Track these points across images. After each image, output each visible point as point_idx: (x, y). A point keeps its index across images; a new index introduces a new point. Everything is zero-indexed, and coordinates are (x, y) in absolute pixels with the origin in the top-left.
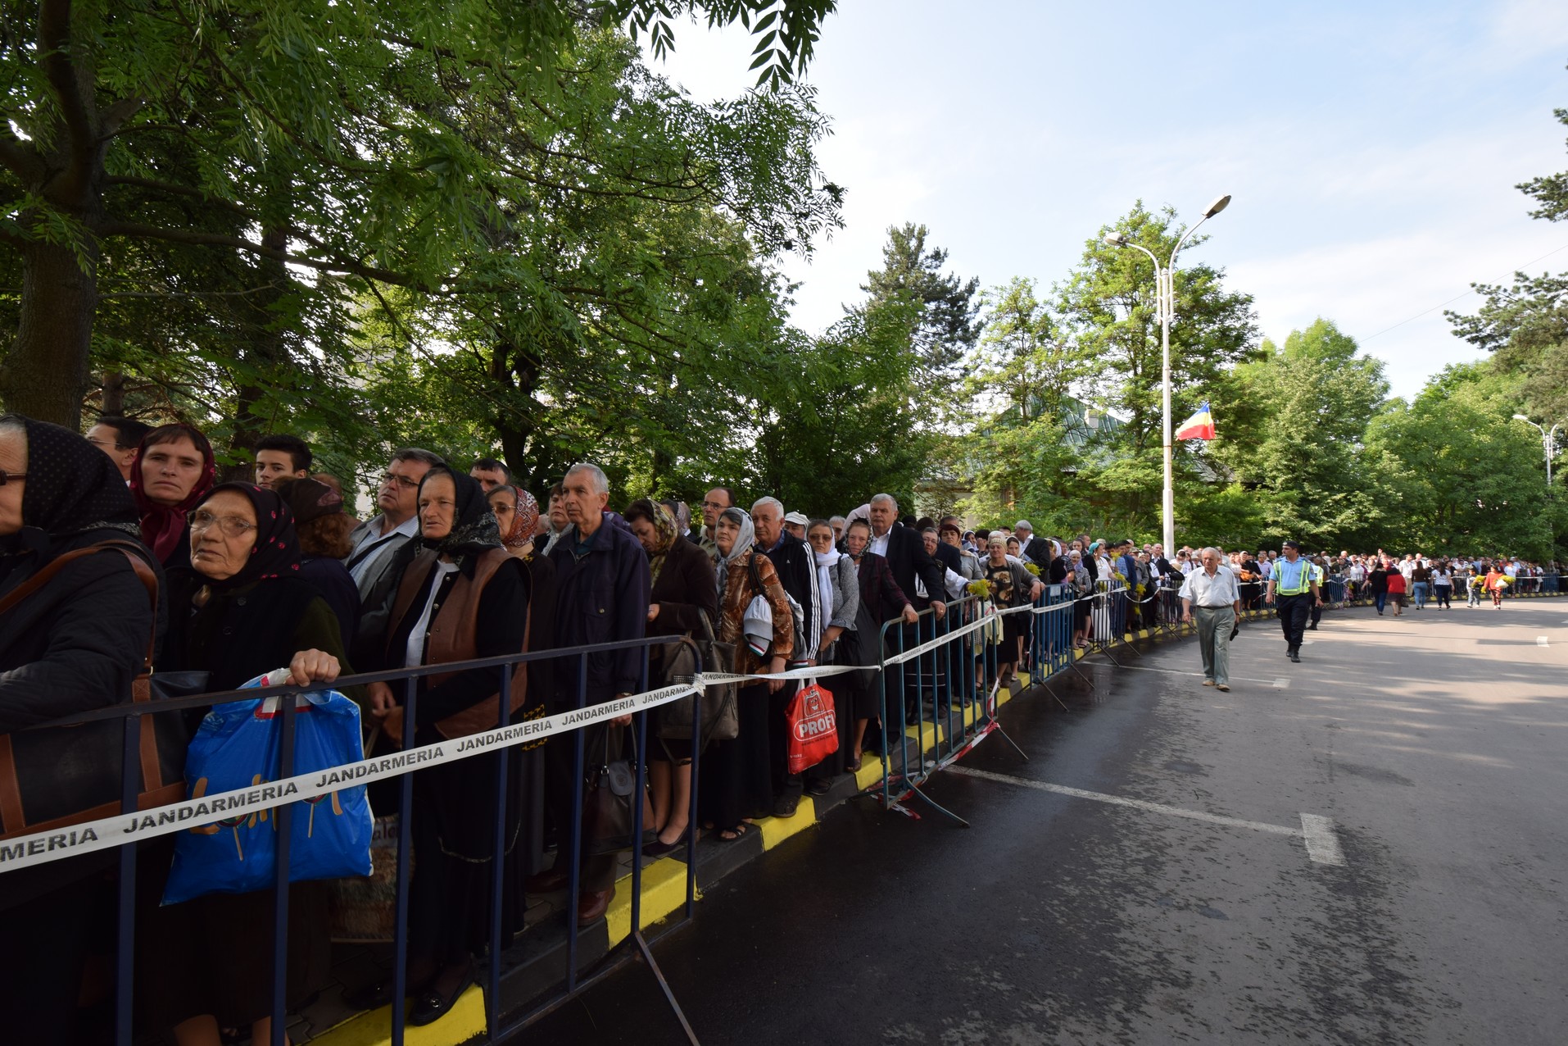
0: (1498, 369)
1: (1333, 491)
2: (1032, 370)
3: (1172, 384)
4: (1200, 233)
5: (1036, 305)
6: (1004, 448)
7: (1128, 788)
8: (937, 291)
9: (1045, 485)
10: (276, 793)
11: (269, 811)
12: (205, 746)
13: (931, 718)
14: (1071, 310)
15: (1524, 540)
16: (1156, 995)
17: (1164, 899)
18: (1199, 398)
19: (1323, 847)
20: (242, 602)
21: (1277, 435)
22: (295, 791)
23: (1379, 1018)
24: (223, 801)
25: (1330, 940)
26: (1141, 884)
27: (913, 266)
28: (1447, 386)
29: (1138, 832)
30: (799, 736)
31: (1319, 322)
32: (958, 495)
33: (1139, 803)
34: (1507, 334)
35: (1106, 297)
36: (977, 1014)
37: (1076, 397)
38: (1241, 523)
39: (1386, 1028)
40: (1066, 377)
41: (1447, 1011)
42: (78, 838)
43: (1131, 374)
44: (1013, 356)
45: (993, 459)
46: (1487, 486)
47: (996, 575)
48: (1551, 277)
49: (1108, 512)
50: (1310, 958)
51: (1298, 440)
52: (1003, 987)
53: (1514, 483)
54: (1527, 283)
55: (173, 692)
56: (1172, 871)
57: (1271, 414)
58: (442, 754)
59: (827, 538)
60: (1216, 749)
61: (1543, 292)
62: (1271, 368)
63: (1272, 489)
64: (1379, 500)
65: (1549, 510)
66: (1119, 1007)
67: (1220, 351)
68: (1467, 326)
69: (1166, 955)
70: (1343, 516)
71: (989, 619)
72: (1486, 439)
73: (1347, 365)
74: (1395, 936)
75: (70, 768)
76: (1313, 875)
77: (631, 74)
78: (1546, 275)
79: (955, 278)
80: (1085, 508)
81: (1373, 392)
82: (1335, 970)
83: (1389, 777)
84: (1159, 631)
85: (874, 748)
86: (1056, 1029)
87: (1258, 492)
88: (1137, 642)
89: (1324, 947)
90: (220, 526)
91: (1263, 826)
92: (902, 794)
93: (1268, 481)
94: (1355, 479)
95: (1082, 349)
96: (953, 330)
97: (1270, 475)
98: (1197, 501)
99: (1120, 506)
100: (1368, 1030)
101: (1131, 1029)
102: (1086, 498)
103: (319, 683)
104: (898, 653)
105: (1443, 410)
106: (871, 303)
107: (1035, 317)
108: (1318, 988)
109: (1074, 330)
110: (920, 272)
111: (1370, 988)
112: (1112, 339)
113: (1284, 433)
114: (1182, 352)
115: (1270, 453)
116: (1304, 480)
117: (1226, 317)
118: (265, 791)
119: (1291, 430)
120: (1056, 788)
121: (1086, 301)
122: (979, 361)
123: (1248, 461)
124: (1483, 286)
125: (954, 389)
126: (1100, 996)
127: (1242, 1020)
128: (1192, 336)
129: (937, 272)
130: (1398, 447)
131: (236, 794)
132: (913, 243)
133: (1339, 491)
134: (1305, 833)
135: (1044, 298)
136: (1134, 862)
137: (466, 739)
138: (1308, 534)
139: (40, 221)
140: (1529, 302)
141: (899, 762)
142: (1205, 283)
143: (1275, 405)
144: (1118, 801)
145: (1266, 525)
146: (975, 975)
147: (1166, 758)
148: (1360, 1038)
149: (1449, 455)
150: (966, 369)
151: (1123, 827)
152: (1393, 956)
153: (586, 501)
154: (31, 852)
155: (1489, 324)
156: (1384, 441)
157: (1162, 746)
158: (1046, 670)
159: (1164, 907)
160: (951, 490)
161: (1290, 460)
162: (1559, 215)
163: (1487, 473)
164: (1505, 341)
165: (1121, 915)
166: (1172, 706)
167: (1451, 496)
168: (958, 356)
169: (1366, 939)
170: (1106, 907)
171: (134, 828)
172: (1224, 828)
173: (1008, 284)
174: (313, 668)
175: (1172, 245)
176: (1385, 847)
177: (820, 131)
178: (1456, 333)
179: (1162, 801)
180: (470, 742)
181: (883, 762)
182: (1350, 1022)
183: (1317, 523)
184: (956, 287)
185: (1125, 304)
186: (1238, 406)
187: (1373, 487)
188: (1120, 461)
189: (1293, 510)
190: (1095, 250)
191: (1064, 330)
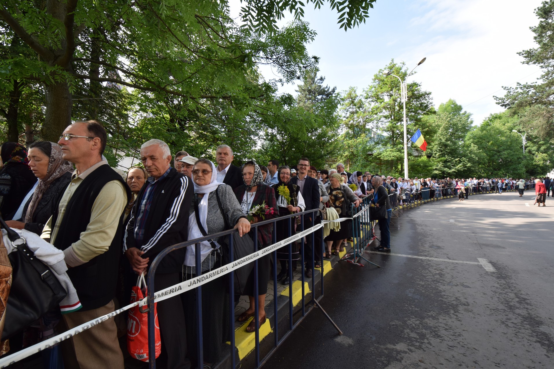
0: (511, 115)
1: (455, 158)
2: (356, 119)
5: (357, 96)
6: (348, 146)
7: (422, 254)
8: (322, 91)
9: (363, 159)
14: (369, 98)
15: (516, 172)
16: (461, 308)
17: (450, 284)
19: (488, 267)
21: (437, 139)
23: (525, 309)
25: (502, 291)
26: (441, 280)
27: (313, 83)
28: (490, 121)
29: (432, 266)
31: (450, 100)
33: (428, 258)
34: (513, 103)
35: (381, 93)
36: (413, 317)
37: (371, 128)
38: (426, 169)
39: (528, 312)
40: (367, 122)
43: (390, 119)
44: (349, 114)
46: (503, 154)
48: (528, 84)
49: (382, 167)
50: (499, 296)
51: (443, 141)
52: (417, 309)
53: (513, 153)
54: (521, 86)
56: (448, 276)
57: (435, 132)
60: (442, 241)
61: (526, 89)
63: (435, 158)
64: (470, 160)
65: (524, 162)
66: (452, 312)
67: (420, 111)
68: (500, 101)
69: (458, 298)
70: (458, 166)
72: (504, 139)
73: (459, 115)
74: (520, 289)
76: (489, 275)
78: (527, 83)
79: (328, 87)
81: (468, 124)
82: (508, 299)
83: (498, 247)
86: (438, 319)
87: (431, 159)
89: (502, 293)
91: (468, 262)
93: (434, 155)
94: (462, 153)
95: (373, 111)
97: (434, 153)
99: (387, 165)
100: (524, 313)
101: (459, 317)
102: (376, 163)
105: (490, 129)
107: (357, 100)
108: (505, 303)
109: (370, 104)
110: (316, 85)
111: (520, 302)
112: (384, 108)
113: (439, 138)
114: (408, 112)
115: (435, 145)
116: (445, 154)
117: (422, 99)
119: (441, 137)
120: (400, 255)
121: (375, 95)
123: (429, 148)
124: (506, 87)
126: (445, 309)
127: (488, 312)
129: (322, 85)
130: (476, 142)
133: (457, 158)
134: (481, 263)
135: (360, 93)
136: (436, 274)
138: (447, 172)
140: (521, 92)
142: (415, 88)
143: (436, 129)
144: (421, 258)
145: (433, 170)
146: (407, 307)
147: (428, 245)
148: (522, 315)
149: (492, 144)
151: (426, 265)
152: (522, 294)
155: (508, 100)
156: (471, 140)
157: (425, 241)
159: (451, 286)
161: (441, 148)
162: (530, 63)
163: (504, 150)
164: (513, 106)
165: (440, 289)
166: (422, 229)
167: (493, 158)
169: (512, 290)
170: (434, 287)
172: (457, 263)
173: (348, 89)
175: (404, 74)
176: (506, 266)
178: (497, 103)
179: (434, 257)
182: (517, 311)
183: (450, 169)
184: (328, 90)
185: (388, 95)
186: (428, 130)
187: (468, 156)
188: (388, 150)
189: (442, 164)
190: (377, 77)
191: (367, 105)
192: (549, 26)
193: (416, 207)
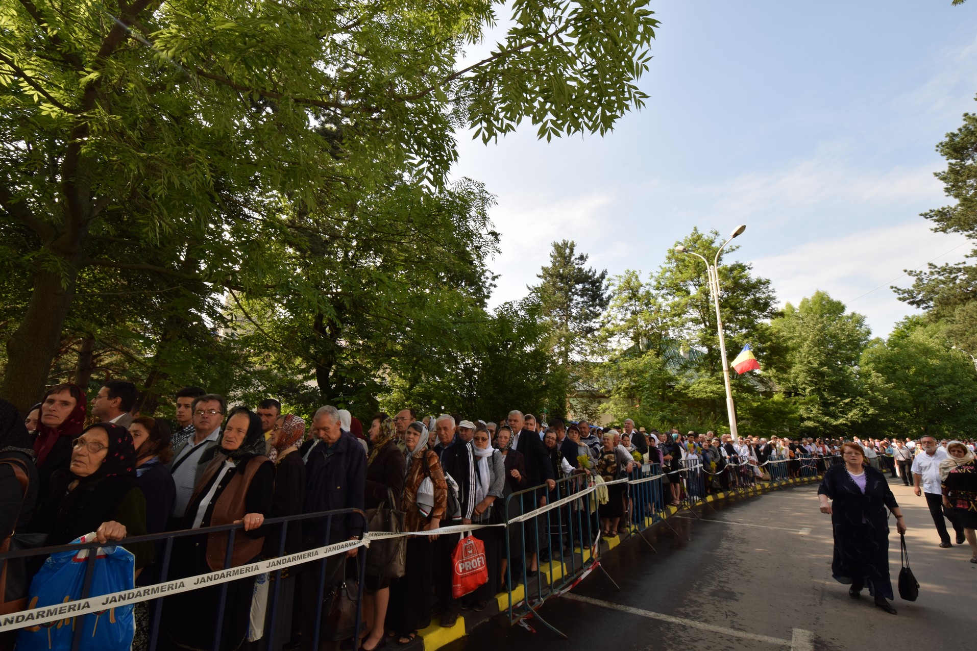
0: (931, 321)
1: (843, 397)
2: (643, 324)
4: (733, 245)
5: (642, 286)
6: (628, 371)
7: (682, 610)
8: (583, 277)
9: (653, 395)
10: (76, 608)
11: (71, 619)
12: (43, 577)
13: (559, 558)
14: (663, 289)
18: (745, 341)
21: (801, 362)
22: (88, 607)
24: (44, 612)
27: (568, 263)
28: (907, 329)
29: (680, 643)
30: (458, 571)
31: (818, 293)
32: (602, 400)
33: (687, 622)
34: (931, 299)
35: (683, 281)
38: (785, 418)
40: (665, 327)
43: (703, 326)
44: (630, 315)
45: (621, 378)
46: (943, 393)
47: (606, 457)
48: (950, 265)
49: (698, 411)
51: (815, 365)
53: (960, 390)
54: (936, 269)
55: (24, 546)
57: (795, 349)
58: (183, 586)
59: (484, 439)
60: (749, 581)
61: (947, 275)
62: (790, 321)
63: (803, 396)
64: (873, 402)
67: (756, 312)
68: (906, 295)
70: (851, 414)
71: (599, 486)
72: (935, 362)
73: (840, 319)
78: (947, 264)
79: (593, 270)
80: (681, 410)
81: (860, 334)
87: (794, 399)
90: (87, 448)
91: (766, 638)
93: (800, 391)
94: (856, 389)
95: (671, 311)
96: (594, 300)
97: (802, 387)
98: (755, 405)
99: (703, 409)
103: (112, 541)
104: (519, 515)
105: (906, 344)
106: (544, 285)
107: (641, 292)
109: (666, 300)
110: (572, 267)
112: (689, 305)
113: (806, 361)
114: (730, 313)
115: (798, 372)
116: (823, 390)
117: (756, 292)
118: (70, 606)
119: (810, 358)
120: (633, 610)
121: (671, 283)
122: (609, 318)
123: (785, 379)
124: (912, 271)
125: (596, 335)
128: (738, 303)
129: (582, 267)
130: (882, 369)
131: (52, 608)
132: (568, 251)
133: (847, 397)
134: (793, 644)
135: (646, 280)
137: (200, 577)
138: (830, 425)
139: (46, 261)
140: (941, 280)
142: (740, 273)
143: (797, 343)
144: (673, 619)
145: (802, 420)
147: (713, 588)
149: (915, 373)
150: (602, 323)
151: (670, 639)
155: (919, 294)
156: (872, 365)
157: (713, 578)
158: (648, 522)
160: (595, 397)
161: (813, 377)
162: (949, 230)
163: (941, 384)
164: (931, 303)
166: (728, 548)
167: (921, 399)
168: (597, 315)
172: (739, 639)
173: (623, 274)
174: (109, 533)
177: (491, 202)
178: (900, 299)
179: (702, 619)
180: (203, 578)
183: (836, 417)
184: (594, 275)
185: (695, 285)
186: (770, 345)
187: (867, 394)
188: (701, 379)
189: (819, 409)
190: (674, 255)
191: (660, 300)
192: (967, 171)
193: (755, 497)
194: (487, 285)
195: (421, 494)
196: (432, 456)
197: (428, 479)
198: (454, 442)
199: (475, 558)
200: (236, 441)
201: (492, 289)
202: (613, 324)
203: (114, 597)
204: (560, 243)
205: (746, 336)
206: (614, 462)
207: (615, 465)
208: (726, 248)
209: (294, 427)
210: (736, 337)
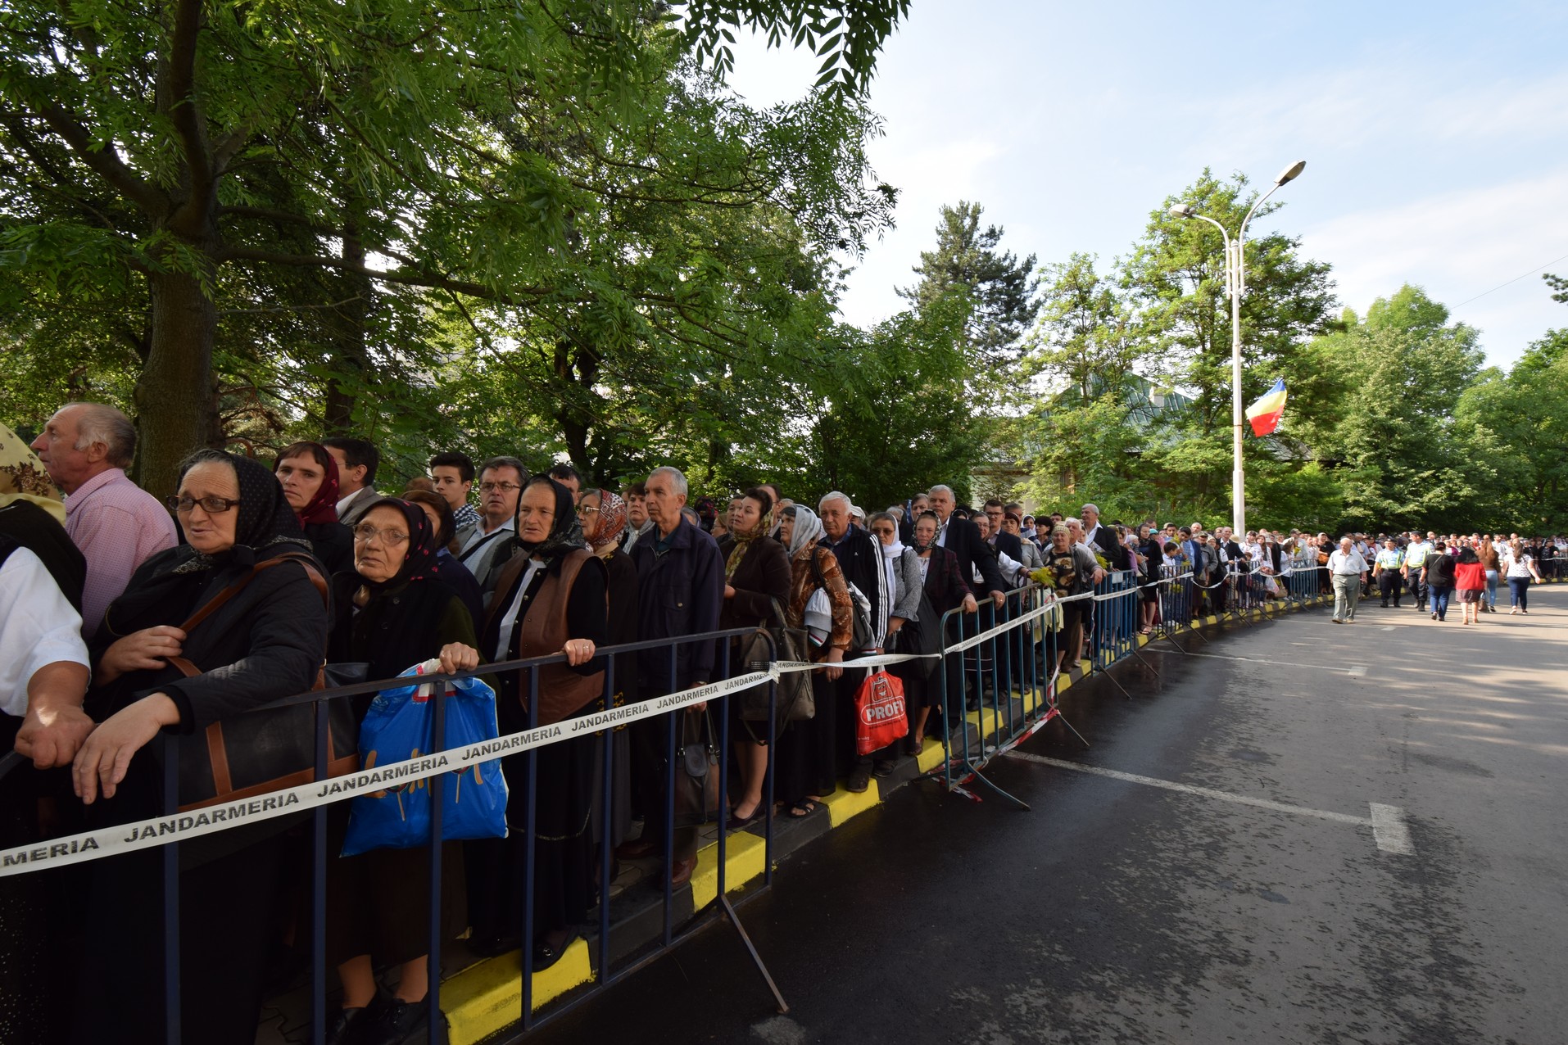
1: (1420, 468)
2: (1093, 349)
3: (1243, 359)
4: (1273, 202)
5: (1097, 281)
6: (1065, 430)
7: (1192, 775)
8: (993, 270)
9: (1107, 468)
10: (431, 765)
11: (425, 780)
12: (373, 724)
13: (991, 704)
14: (1135, 285)
16: (1214, 971)
17: (1225, 883)
18: (1273, 374)
19: (1391, 836)
20: (396, 602)
21: (1358, 410)
22: (446, 763)
23: (1439, 999)
24: (391, 771)
25: (1393, 926)
26: (1202, 867)
27: (967, 245)
28: (1548, 353)
29: (1200, 819)
30: (866, 720)
31: (1406, 289)
32: (1014, 479)
33: (1202, 790)
35: (1172, 271)
36: (1039, 982)
37: (1140, 374)
38: (1319, 503)
39: (1446, 1009)
40: (1128, 356)
41: (1510, 996)
42: (285, 800)
43: (1199, 350)
44: (1072, 334)
45: (1051, 442)
47: (1058, 562)
49: (1174, 494)
50: (1371, 941)
51: (1382, 415)
52: (1064, 958)
55: (344, 681)
56: (1234, 857)
57: (1352, 388)
60: (1284, 738)
62: (1353, 340)
63: (1353, 467)
64: (1471, 477)
66: (1177, 980)
67: (1296, 324)
69: (1225, 935)
70: (1431, 495)
71: (1049, 607)
73: (1436, 335)
74: (1461, 923)
75: (265, 744)
76: (1380, 863)
77: (682, 69)
79: (1012, 256)
80: (1149, 490)
81: (1464, 362)
82: (1397, 954)
83: (1468, 768)
84: (1228, 616)
85: (935, 732)
86: (1115, 998)
87: (1337, 472)
88: (1205, 628)
89: (1386, 932)
90: (380, 537)
91: (1330, 815)
92: (963, 778)
93: (1349, 459)
94: (1444, 456)
95: (1146, 325)
96: (1009, 309)
97: (1351, 452)
98: (1271, 481)
99: (1187, 488)
100: (1427, 1011)
101: (1189, 1001)
102: (1150, 480)
103: (463, 671)
104: (958, 641)
105: (1543, 379)
106: (924, 285)
107: (1096, 293)
108: (1378, 970)
109: (1138, 305)
110: (975, 251)
111: (1431, 972)
112: (1179, 314)
113: (1366, 408)
114: (1253, 326)
115: (1351, 430)
116: (1388, 457)
117: (1302, 288)
118: (422, 763)
119: (1374, 404)
120: (1117, 774)
121: (1150, 275)
122: (1036, 341)
123: (1327, 439)
125: (1011, 370)
126: (1159, 969)
127: (1299, 996)
128: (1265, 308)
129: (992, 250)
130: (1493, 421)
131: (401, 765)
132: (967, 222)
133: (1428, 469)
134: (1374, 822)
135: (1105, 273)
136: (1196, 847)
137: (578, 720)
138: (1392, 514)
139: (167, 252)
141: (960, 747)
142: (1278, 253)
143: (1356, 378)
144: (1181, 788)
145: (1346, 505)
146: (1036, 947)
147: (1231, 747)
148: (1417, 1017)
149: (1550, 427)
150: (1023, 349)
151: (1185, 813)
152: (1457, 943)
153: (664, 501)
154: (251, 812)
156: (1477, 414)
157: (1228, 734)
158: (1108, 657)
159: (1225, 890)
160: (1007, 474)
161: (1373, 436)
165: (1182, 897)
166: (1240, 694)
167: (1551, 471)
168: (1014, 336)
169: (1430, 926)
170: (1166, 888)
171: (325, 793)
172: (1290, 816)
173: (1067, 261)
174: (458, 659)
175: (1243, 213)
176: (1457, 838)
177: (873, 130)
178: (1556, 298)
179: (1226, 788)
181: (945, 745)
182: (1408, 1002)
183: (1403, 502)
184: (1013, 265)
185: (1193, 277)
186: (1316, 382)
187: (1464, 463)
188: (1187, 441)
189: (1376, 489)
190: (1160, 221)
191: (1127, 306)
193: (1264, 622)
194: (831, 287)
195: (811, 613)
196: (826, 557)
197: (821, 591)
198: (849, 534)
199: (891, 703)
200: (541, 529)
201: (840, 293)
202: (1040, 351)
203: (476, 749)
204: (955, 208)
205: (1275, 367)
206: (1072, 570)
207: (1073, 574)
208: (1259, 206)
209: (616, 510)
210: (1256, 369)
